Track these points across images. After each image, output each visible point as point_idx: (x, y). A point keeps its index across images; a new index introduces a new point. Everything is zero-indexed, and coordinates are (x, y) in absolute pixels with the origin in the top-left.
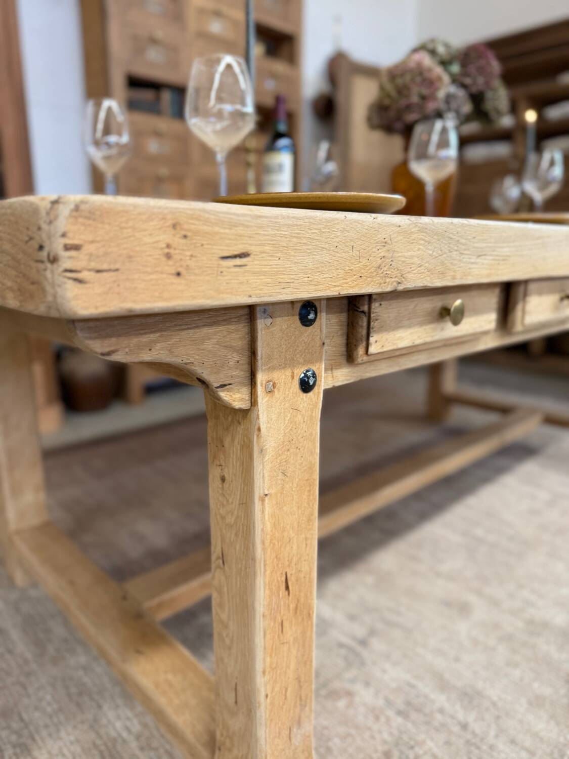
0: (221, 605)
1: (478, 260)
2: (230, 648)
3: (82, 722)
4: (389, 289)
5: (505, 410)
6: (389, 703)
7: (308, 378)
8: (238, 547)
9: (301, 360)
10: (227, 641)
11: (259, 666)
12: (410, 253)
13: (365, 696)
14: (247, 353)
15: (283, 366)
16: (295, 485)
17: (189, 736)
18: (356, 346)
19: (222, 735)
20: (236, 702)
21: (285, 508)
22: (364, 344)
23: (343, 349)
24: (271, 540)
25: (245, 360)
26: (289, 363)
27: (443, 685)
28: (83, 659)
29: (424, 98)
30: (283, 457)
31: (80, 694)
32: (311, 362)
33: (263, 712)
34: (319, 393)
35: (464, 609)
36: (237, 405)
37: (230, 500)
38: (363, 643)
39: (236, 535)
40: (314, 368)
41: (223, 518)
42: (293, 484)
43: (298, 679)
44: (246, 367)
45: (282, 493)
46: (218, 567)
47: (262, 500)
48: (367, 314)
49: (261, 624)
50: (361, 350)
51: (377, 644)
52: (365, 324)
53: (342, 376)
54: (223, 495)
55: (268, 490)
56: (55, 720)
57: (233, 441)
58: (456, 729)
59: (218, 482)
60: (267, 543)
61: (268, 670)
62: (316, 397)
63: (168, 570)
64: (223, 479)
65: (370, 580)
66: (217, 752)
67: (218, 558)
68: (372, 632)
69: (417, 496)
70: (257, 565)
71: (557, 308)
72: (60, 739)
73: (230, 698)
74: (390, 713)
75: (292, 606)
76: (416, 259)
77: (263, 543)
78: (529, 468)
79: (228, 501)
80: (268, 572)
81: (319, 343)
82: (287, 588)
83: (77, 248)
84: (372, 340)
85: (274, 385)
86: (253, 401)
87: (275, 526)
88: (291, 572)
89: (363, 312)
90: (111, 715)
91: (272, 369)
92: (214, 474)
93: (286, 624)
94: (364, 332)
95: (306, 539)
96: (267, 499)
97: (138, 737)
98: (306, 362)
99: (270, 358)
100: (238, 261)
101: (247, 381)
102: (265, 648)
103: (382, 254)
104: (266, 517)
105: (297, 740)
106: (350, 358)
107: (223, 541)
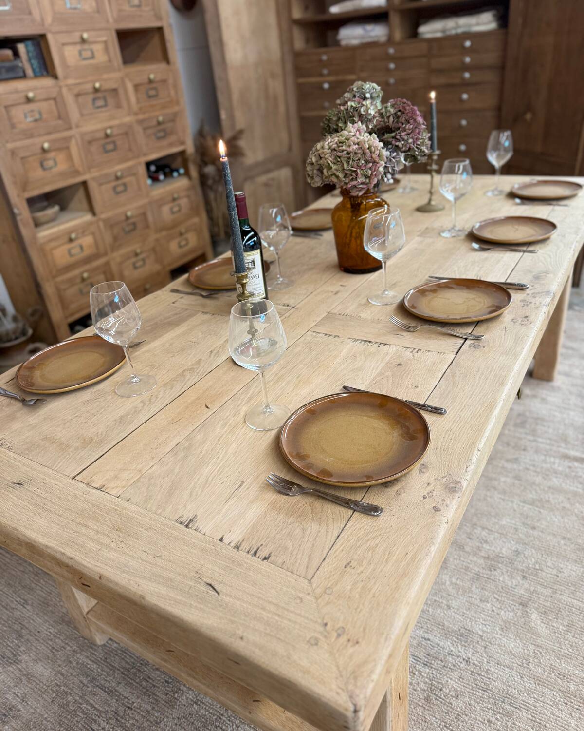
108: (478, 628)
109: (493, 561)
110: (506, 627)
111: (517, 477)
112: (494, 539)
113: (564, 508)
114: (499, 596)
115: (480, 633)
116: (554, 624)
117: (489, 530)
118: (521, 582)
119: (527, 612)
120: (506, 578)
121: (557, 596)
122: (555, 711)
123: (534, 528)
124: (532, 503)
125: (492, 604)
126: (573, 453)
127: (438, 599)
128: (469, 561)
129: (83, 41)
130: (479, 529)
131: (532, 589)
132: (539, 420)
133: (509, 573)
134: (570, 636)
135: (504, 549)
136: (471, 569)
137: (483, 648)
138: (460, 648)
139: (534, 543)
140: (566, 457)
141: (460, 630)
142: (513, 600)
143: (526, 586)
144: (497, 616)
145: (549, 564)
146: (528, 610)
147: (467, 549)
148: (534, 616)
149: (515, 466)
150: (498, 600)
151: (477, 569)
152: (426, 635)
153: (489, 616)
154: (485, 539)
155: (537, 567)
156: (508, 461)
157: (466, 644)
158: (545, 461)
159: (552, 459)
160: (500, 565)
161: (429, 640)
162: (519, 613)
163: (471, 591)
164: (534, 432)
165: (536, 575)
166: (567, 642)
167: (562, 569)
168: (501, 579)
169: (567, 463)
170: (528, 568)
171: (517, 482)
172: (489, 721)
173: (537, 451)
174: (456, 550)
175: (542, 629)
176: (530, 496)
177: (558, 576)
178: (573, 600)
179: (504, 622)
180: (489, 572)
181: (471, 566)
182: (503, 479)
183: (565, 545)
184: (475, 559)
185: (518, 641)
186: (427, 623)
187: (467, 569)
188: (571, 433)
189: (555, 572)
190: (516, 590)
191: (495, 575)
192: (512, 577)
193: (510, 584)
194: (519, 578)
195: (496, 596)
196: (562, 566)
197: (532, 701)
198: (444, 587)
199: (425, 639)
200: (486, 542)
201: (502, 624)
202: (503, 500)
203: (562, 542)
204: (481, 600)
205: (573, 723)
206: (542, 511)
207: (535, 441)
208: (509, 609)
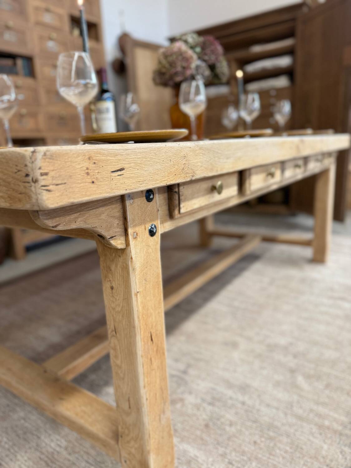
0: (116, 357)
1: (227, 161)
2: (123, 379)
3: (30, 448)
4: (188, 179)
5: (241, 237)
6: (203, 400)
7: (153, 229)
8: (124, 323)
9: (148, 220)
10: (122, 375)
11: (141, 383)
12: (196, 161)
13: (190, 399)
14: (122, 219)
15: (140, 224)
16: (151, 285)
17: (101, 435)
18: (174, 210)
19: (122, 428)
20: (130, 407)
21: (147, 298)
22: (178, 208)
23: (167, 212)
24: (142, 315)
25: (121, 223)
26: (143, 222)
27: (230, 385)
28: (22, 414)
29: (184, 68)
30: (145, 271)
31: (25, 433)
32: (153, 220)
33: (146, 408)
34: (158, 236)
35: (235, 345)
36: (120, 247)
37: (118, 298)
38: (185, 372)
39: (123, 316)
40: (155, 223)
41: (114, 309)
42: (150, 285)
43: (161, 389)
44: (122, 226)
45: (145, 290)
46: (113, 336)
47: (136, 295)
48: (178, 193)
49: (140, 361)
50: (176, 212)
51: (192, 372)
52: (177, 198)
53: (168, 226)
54: (113, 296)
55: (139, 290)
56: (12, 451)
57: (116, 266)
58: (239, 405)
59: (109, 290)
60: (140, 317)
61: (146, 385)
62: (157, 238)
63: (68, 352)
64: (112, 288)
65: (183, 338)
66: (120, 439)
67: (112, 331)
68: (189, 366)
69: (201, 289)
70: (136, 329)
71: (265, 180)
72: (18, 460)
73: (125, 406)
74: (205, 405)
75: (155, 349)
76: (199, 164)
77: (138, 317)
78: (257, 266)
79: (116, 299)
80: (142, 333)
81: (156, 210)
82: (152, 340)
83: (46, 174)
84: (181, 206)
85: (137, 235)
86: (127, 244)
87: (143, 308)
88: (153, 331)
89: (176, 192)
90: (47, 441)
91: (135, 226)
92: (106, 287)
93: (153, 359)
94: (177, 202)
95: (159, 313)
96: (138, 294)
97: (66, 449)
98: (151, 220)
99: (134, 220)
100: (119, 173)
101: (123, 234)
102: (144, 374)
103: (184, 162)
104: (139, 303)
105: (164, 422)
106: (171, 216)
107: (114, 321)
122: (311, 438)
126: (336, 295)
132: (314, 280)
135: (282, 341)
140: (332, 297)
143: (296, 362)
172: (255, 442)
188: (336, 286)
194: (291, 358)
197: (292, 431)
205: (325, 447)
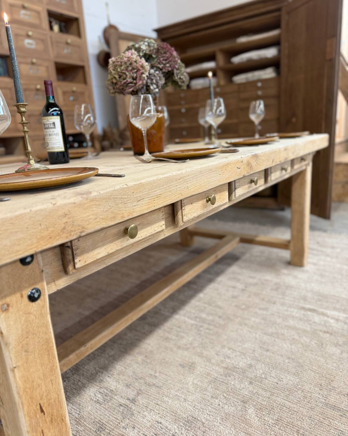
1: (139, 203)
4: (75, 237)
7: (34, 294)
8: (7, 396)
9: (27, 285)
12: (86, 215)
15: (13, 293)
16: (37, 355)
18: (68, 265)
21: (31, 370)
22: (72, 263)
24: (24, 391)
26: (17, 289)
29: (135, 79)
30: (24, 342)
32: (35, 283)
34: (45, 299)
35: (191, 367)
38: (133, 401)
39: (5, 390)
40: (38, 286)
42: (35, 354)
45: (27, 362)
46: (1, 406)
47: (13, 371)
48: (71, 247)
50: (70, 268)
51: (141, 400)
52: (70, 253)
53: (63, 283)
55: (16, 364)
60: (21, 393)
62: (44, 302)
70: (18, 406)
71: (205, 207)
75: (48, 420)
76: (92, 216)
77: (18, 393)
81: (38, 272)
82: (42, 411)
84: (76, 261)
85: (8, 305)
87: (25, 382)
88: (43, 402)
89: (68, 247)
91: (5, 296)
93: (45, 431)
94: (71, 257)
96: (16, 370)
98: (30, 285)
103: (65, 221)
104: (18, 379)
106: (65, 271)
108: (203, 417)
109: (229, 371)
110: (226, 417)
111: (264, 319)
112: (236, 356)
113: (294, 339)
114: (227, 395)
115: (203, 421)
116: (266, 418)
117: (233, 350)
118: (248, 386)
119: (245, 407)
120: (237, 382)
121: (274, 398)
123: (268, 350)
124: (271, 335)
125: (220, 400)
126: (308, 306)
127: (178, 394)
128: (211, 369)
129: (33, 64)
130: (226, 349)
131: (255, 391)
132: (288, 287)
133: (239, 379)
134: (277, 429)
135: (241, 363)
136: (211, 375)
137: (202, 433)
138: (183, 431)
139: (266, 360)
140: (303, 308)
141: (188, 417)
142: (237, 399)
143: (251, 388)
144: (221, 410)
145: (273, 375)
146: (247, 406)
147: (213, 361)
148: (251, 411)
149: (265, 312)
150: (225, 397)
151: (216, 375)
152: (160, 420)
153: (214, 409)
154: (229, 355)
155: (263, 376)
156: (260, 309)
157: (189, 429)
158: (287, 311)
159: (292, 309)
160: (234, 373)
161: (161, 423)
162: (239, 408)
163: (206, 390)
164: (284, 294)
165: (261, 382)
166: (273, 432)
167: (282, 378)
168: (233, 383)
169: (302, 312)
170: (256, 377)
171: (263, 321)
173: (283, 304)
174: (204, 361)
175: (255, 421)
176: (270, 330)
177: (277, 383)
178: (285, 402)
179: (226, 414)
180: (224, 378)
181: (212, 373)
182: (253, 319)
183: (288, 362)
184: (217, 368)
185: (232, 429)
186: (164, 410)
187: (208, 374)
188: (309, 295)
189: (276, 380)
190: (242, 392)
191: (229, 380)
192: (241, 382)
193: (238, 387)
194: (246, 383)
195: (225, 395)
196: (282, 377)
198: (186, 386)
199: (158, 423)
200: (229, 358)
201: (224, 415)
202: (250, 332)
203: (287, 361)
204: (212, 397)
206: (276, 340)
207: (283, 299)
208: (232, 405)
